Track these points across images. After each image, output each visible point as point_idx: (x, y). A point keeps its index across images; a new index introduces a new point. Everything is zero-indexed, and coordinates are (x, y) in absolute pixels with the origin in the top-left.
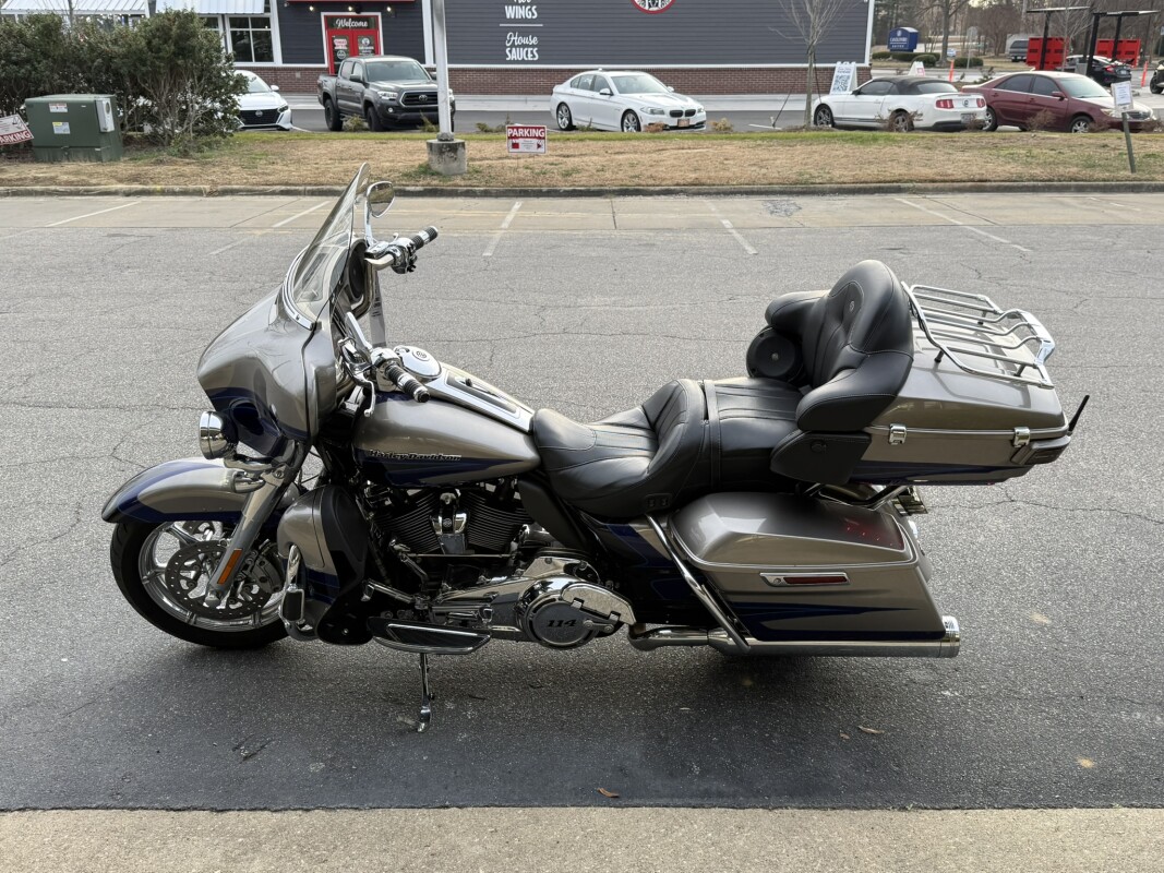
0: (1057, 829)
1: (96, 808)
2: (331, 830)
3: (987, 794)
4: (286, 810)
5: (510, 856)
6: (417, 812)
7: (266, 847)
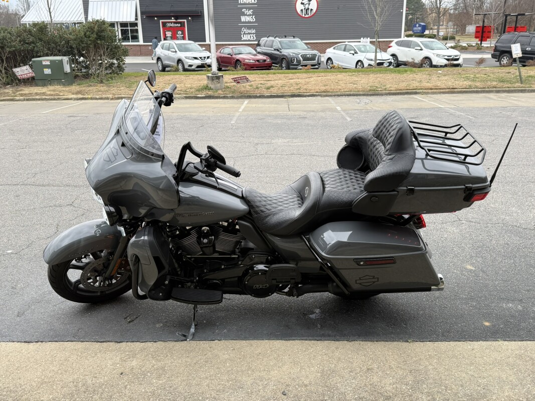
0: (473, 349)
1: (67, 341)
2: (165, 349)
3: (443, 335)
4: (146, 342)
5: (240, 359)
6: (201, 342)
7: (138, 356)
